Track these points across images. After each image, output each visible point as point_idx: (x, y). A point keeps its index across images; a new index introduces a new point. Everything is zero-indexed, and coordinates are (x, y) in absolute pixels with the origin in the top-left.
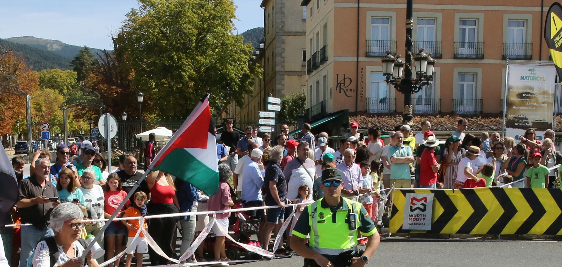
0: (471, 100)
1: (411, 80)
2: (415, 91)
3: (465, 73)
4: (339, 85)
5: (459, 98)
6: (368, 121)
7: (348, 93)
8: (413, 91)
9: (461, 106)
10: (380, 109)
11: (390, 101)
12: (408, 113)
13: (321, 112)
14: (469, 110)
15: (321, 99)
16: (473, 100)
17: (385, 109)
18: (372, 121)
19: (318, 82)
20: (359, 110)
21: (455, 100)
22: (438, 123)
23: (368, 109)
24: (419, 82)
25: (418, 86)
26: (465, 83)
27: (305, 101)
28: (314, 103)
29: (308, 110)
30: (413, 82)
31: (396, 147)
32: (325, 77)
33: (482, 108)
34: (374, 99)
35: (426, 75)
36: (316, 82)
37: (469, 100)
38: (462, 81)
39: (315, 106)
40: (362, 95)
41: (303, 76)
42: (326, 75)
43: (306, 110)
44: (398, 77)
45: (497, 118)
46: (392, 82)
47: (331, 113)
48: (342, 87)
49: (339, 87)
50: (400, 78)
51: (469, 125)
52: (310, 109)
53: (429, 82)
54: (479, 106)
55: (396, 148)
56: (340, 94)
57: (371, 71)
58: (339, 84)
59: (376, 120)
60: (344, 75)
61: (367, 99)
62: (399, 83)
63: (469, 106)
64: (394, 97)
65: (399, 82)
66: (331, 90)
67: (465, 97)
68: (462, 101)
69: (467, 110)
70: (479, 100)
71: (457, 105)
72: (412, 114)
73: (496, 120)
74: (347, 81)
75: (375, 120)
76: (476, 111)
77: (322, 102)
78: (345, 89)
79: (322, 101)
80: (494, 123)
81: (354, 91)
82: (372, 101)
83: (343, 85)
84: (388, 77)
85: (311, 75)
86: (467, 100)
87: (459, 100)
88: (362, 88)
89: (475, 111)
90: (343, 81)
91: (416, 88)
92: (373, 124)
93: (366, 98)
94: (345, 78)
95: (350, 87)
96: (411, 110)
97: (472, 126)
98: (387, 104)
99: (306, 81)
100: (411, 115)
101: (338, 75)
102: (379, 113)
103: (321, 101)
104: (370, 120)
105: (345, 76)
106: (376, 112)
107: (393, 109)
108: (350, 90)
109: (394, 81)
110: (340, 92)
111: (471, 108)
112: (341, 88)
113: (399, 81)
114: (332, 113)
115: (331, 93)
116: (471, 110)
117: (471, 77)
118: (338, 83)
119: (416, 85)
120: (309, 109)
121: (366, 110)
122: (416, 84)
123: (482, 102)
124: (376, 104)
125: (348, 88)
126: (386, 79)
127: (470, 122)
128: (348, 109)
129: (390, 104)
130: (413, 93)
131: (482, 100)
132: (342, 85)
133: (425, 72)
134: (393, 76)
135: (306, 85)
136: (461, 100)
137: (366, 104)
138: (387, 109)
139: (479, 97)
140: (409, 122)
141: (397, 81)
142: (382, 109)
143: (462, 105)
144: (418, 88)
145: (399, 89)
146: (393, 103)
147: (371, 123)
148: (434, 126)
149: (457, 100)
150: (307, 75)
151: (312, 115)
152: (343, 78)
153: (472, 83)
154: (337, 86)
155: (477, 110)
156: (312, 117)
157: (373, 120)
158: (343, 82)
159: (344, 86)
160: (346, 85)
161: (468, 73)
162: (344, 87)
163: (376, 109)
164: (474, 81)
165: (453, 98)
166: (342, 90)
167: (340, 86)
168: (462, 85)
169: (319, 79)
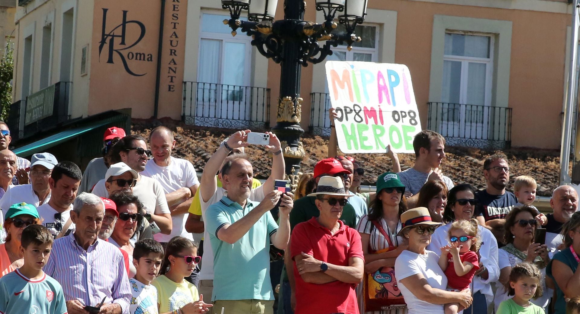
0: (480, 108)
1: (302, 26)
2: (312, 58)
3: (465, 33)
4: (108, 41)
5: (447, 100)
6: (188, 146)
7: (133, 64)
8: (305, 58)
9: (451, 123)
10: (224, 116)
11: (252, 96)
12: (290, 120)
13: (51, 112)
14: (473, 136)
15: (55, 77)
16: (486, 109)
17: (236, 117)
18: (197, 147)
19: (48, 28)
20: (161, 115)
21: (434, 105)
22: (385, 165)
23: (187, 113)
24: (324, 34)
25: (321, 44)
26: (465, 61)
27: (9, 81)
28: (36, 87)
29: (17, 105)
30: (307, 32)
31: (229, 202)
32: (69, 14)
33: (510, 132)
34: (207, 86)
35: (346, 15)
36: (45, 28)
37: (474, 108)
38: (457, 52)
39: (38, 94)
40: (172, 74)
41: (9, 10)
42: (72, 10)
43: (12, 106)
44: (265, 14)
45: (550, 163)
46: (246, 27)
47: (81, 117)
48: (117, 45)
49: (106, 47)
50: (271, 19)
51: (471, 176)
52: (22, 105)
53: (352, 35)
54: (502, 125)
55: (232, 205)
56: (110, 65)
57: (202, 8)
58: (110, 38)
59: (210, 147)
60: (125, 13)
61: (188, 85)
62: (265, 31)
63: (474, 124)
64: (265, 86)
65: (268, 29)
66: (84, 51)
67: (463, 98)
68: (454, 110)
69: (468, 136)
70: (503, 110)
71: (439, 121)
72: (301, 124)
73: (547, 168)
74: (133, 31)
75: (206, 147)
76: (493, 140)
77: (58, 84)
78: (125, 53)
79: (58, 80)
80: (542, 176)
81: (150, 59)
82: (200, 91)
83: (120, 39)
84: (235, 12)
85: (30, 7)
86: (469, 107)
87: (446, 106)
88: (173, 52)
89: (491, 140)
90: (121, 28)
91: (315, 49)
92: (199, 155)
93: (185, 83)
94: (127, 20)
95: (141, 48)
96: (300, 111)
97: (479, 179)
98: (243, 103)
99: (16, 24)
100: (297, 128)
101: (105, 11)
102: (220, 126)
103: (54, 83)
104: (193, 146)
105: (128, 14)
106: (211, 123)
107: (260, 119)
108: (140, 56)
109: (253, 26)
110: (110, 61)
111: (479, 129)
112: (115, 48)
113: (265, 26)
114: (85, 116)
115: (83, 62)
116: (479, 136)
117: (480, 44)
118: (107, 32)
119: (313, 41)
120: (19, 102)
121: (183, 117)
122: (316, 37)
123: (510, 117)
124: (212, 100)
125: (134, 50)
126: (229, 18)
127: (474, 168)
128: (130, 109)
129: (251, 104)
130: (305, 65)
131: (509, 109)
132: (117, 41)
133: (341, 6)
134: (252, 11)
135: (16, 35)
136: (451, 106)
137: (185, 99)
138: (242, 118)
139: (503, 101)
140: (291, 146)
141: (261, 26)
142: (230, 117)
143: (454, 121)
144: (320, 49)
145: (265, 49)
146: (260, 103)
147: (195, 153)
148: (373, 175)
149: (440, 105)
150: (20, 5)
151: (28, 121)
152: (121, 22)
153: (484, 60)
154: (103, 42)
155: (496, 138)
156: (27, 128)
157: (202, 145)
158: (119, 32)
159: (123, 43)
160: (129, 41)
161: (472, 33)
162: (123, 47)
163: (212, 115)
164: (488, 57)
165: (430, 101)
166: (115, 54)
167: (112, 41)
168: (457, 67)
169: (51, 19)
